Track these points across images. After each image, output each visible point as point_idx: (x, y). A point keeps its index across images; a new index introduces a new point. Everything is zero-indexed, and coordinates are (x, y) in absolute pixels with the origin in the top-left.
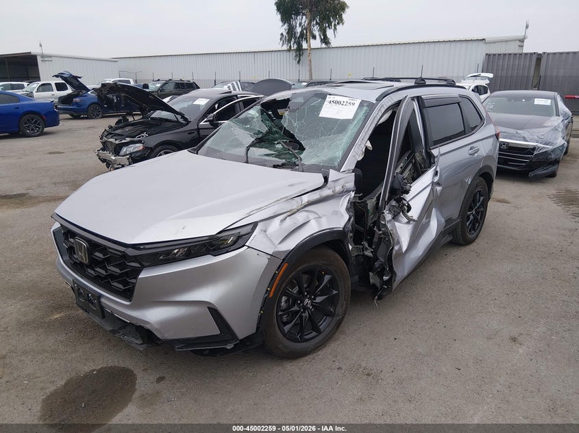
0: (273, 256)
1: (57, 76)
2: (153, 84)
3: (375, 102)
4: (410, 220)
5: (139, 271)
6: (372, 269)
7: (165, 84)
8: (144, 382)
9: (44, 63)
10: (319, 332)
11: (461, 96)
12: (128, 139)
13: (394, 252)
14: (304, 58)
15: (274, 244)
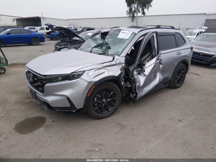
0: (89, 83)
1: (46, 25)
2: (79, 29)
3: (137, 33)
4: (145, 75)
5: (45, 84)
6: (131, 92)
7: (84, 29)
8: (48, 121)
9: (43, 20)
10: (108, 111)
11: (175, 33)
12: (63, 46)
13: (137, 86)
14: (135, 20)
15: (91, 79)
